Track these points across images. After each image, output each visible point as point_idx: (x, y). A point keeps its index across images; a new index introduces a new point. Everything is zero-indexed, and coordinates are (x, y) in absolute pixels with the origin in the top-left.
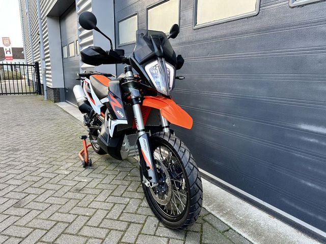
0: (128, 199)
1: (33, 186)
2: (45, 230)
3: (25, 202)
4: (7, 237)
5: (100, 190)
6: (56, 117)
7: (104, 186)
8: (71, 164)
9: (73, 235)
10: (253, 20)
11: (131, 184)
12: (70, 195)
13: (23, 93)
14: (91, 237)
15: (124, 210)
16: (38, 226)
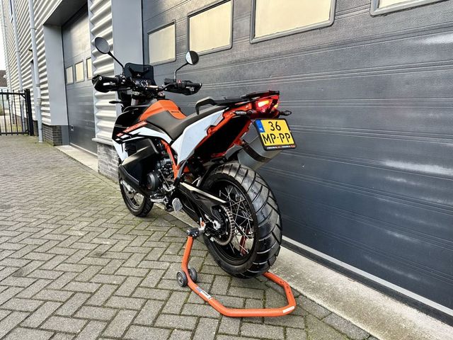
0: (168, 264)
1: (36, 251)
2: (60, 302)
3: (27, 270)
4: (9, 312)
5: (129, 255)
6: (58, 164)
7: (134, 250)
8: (86, 224)
9: (98, 306)
10: (326, 32)
11: (171, 246)
12: (89, 260)
13: (6, 134)
14: (122, 309)
15: (163, 276)
16: (49, 298)
